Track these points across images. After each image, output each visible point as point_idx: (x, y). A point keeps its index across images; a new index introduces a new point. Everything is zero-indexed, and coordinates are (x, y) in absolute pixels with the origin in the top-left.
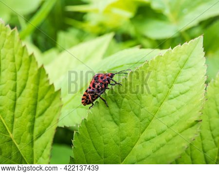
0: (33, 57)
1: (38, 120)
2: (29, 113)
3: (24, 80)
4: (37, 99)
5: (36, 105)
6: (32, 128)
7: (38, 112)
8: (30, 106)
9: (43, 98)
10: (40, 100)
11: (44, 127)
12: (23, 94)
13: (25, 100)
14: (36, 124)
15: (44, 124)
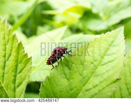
0: (15, 36)
1: (18, 76)
2: (13, 71)
3: (10, 50)
4: (18, 62)
5: (17, 66)
6: (14, 81)
7: (18, 71)
8: (13, 67)
9: (21, 62)
10: (20, 63)
11: (21, 80)
12: (9, 59)
13: (11, 63)
14: (17, 78)
15: (22, 79)
